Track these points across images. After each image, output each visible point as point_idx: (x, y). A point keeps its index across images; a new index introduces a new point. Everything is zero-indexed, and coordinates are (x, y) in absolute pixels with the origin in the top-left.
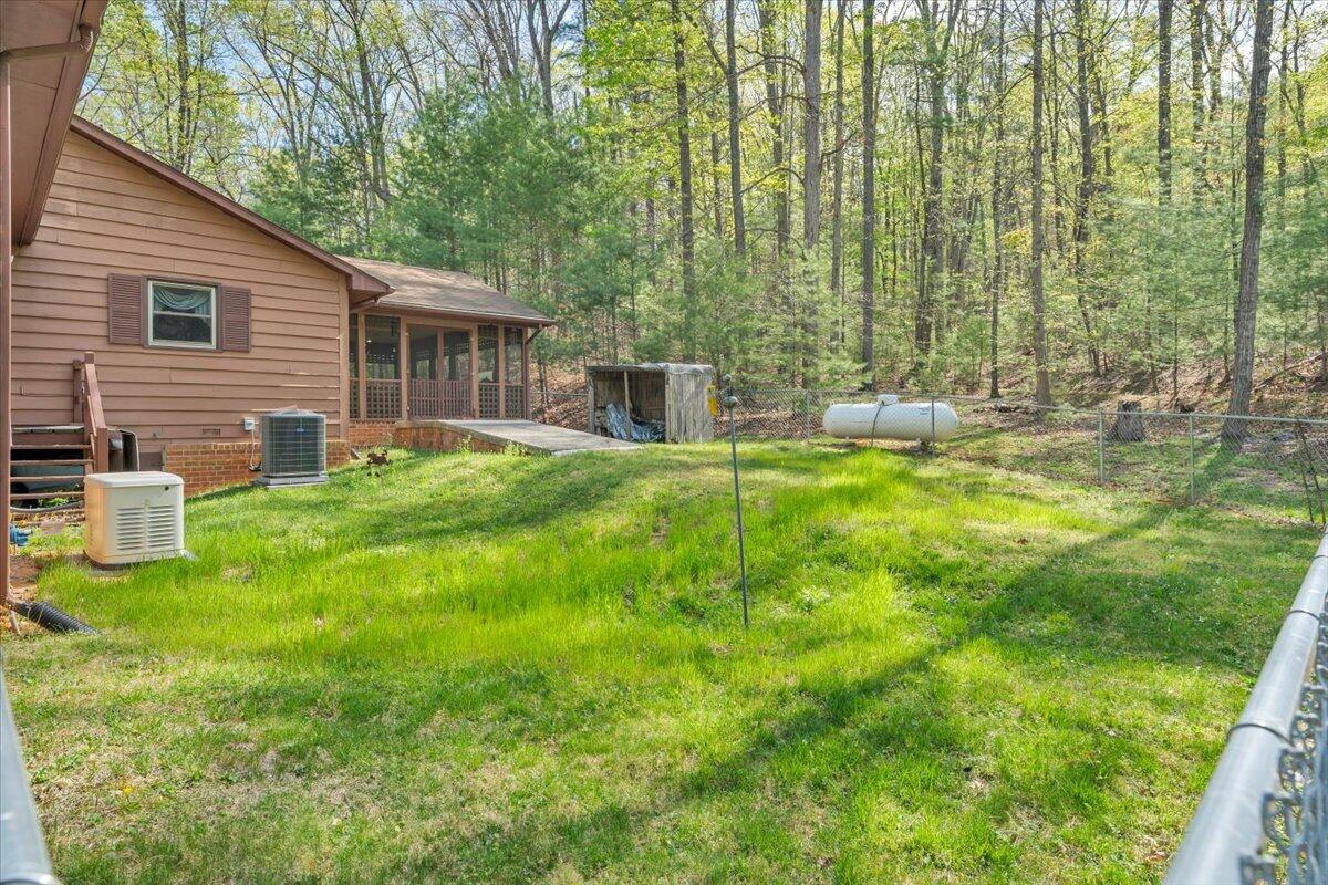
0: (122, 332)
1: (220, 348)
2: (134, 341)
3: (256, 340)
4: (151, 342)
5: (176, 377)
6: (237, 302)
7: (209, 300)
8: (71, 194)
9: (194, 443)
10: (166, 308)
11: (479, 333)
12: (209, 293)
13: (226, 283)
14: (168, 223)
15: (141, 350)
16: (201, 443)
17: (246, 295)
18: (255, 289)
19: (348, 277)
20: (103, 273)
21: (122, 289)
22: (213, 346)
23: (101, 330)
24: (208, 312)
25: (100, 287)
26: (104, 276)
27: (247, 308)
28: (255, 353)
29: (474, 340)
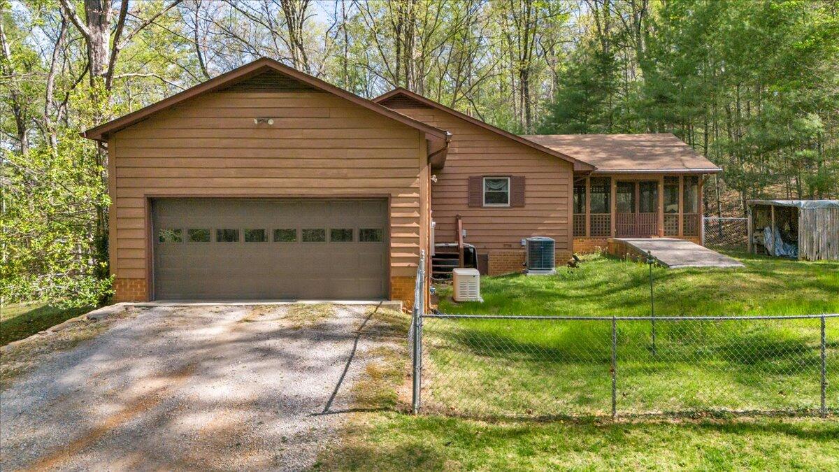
0: (474, 202)
1: (512, 206)
2: (477, 205)
3: (528, 201)
4: (484, 205)
5: (494, 220)
6: (520, 183)
7: (507, 183)
8: (456, 144)
9: (500, 251)
10: (490, 189)
11: (665, 182)
12: (507, 180)
13: (514, 175)
14: (491, 150)
15: (480, 209)
16: (503, 251)
17: (523, 179)
18: (527, 176)
19: (573, 164)
20: (467, 177)
21: (474, 182)
22: (508, 205)
23: (466, 201)
24: (507, 189)
25: (465, 183)
26: (467, 178)
27: (524, 185)
28: (527, 207)
29: (661, 186)
